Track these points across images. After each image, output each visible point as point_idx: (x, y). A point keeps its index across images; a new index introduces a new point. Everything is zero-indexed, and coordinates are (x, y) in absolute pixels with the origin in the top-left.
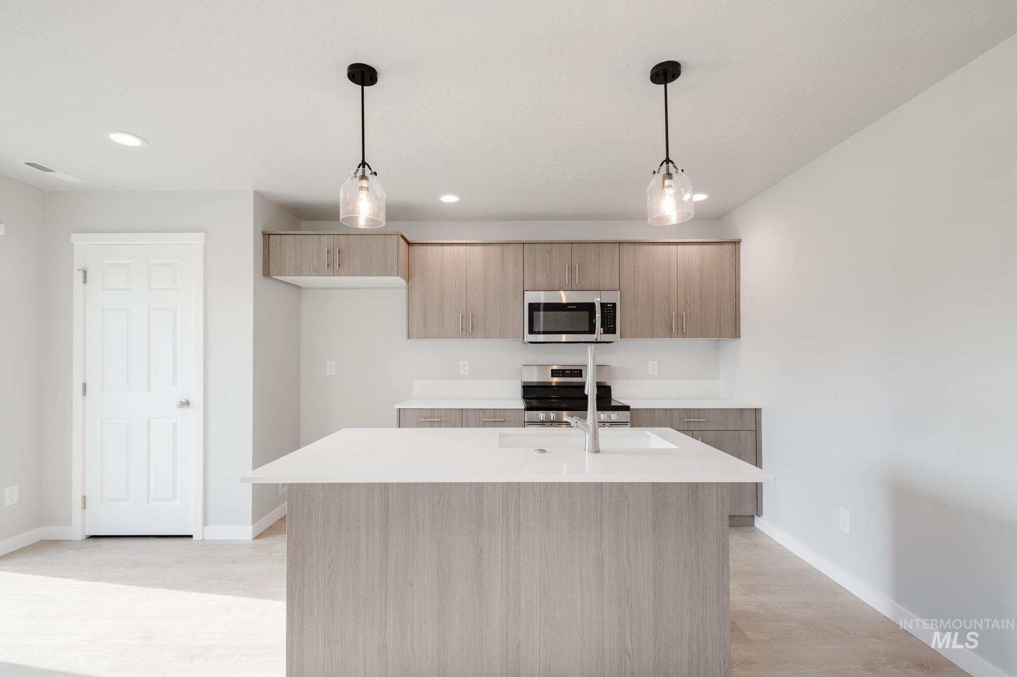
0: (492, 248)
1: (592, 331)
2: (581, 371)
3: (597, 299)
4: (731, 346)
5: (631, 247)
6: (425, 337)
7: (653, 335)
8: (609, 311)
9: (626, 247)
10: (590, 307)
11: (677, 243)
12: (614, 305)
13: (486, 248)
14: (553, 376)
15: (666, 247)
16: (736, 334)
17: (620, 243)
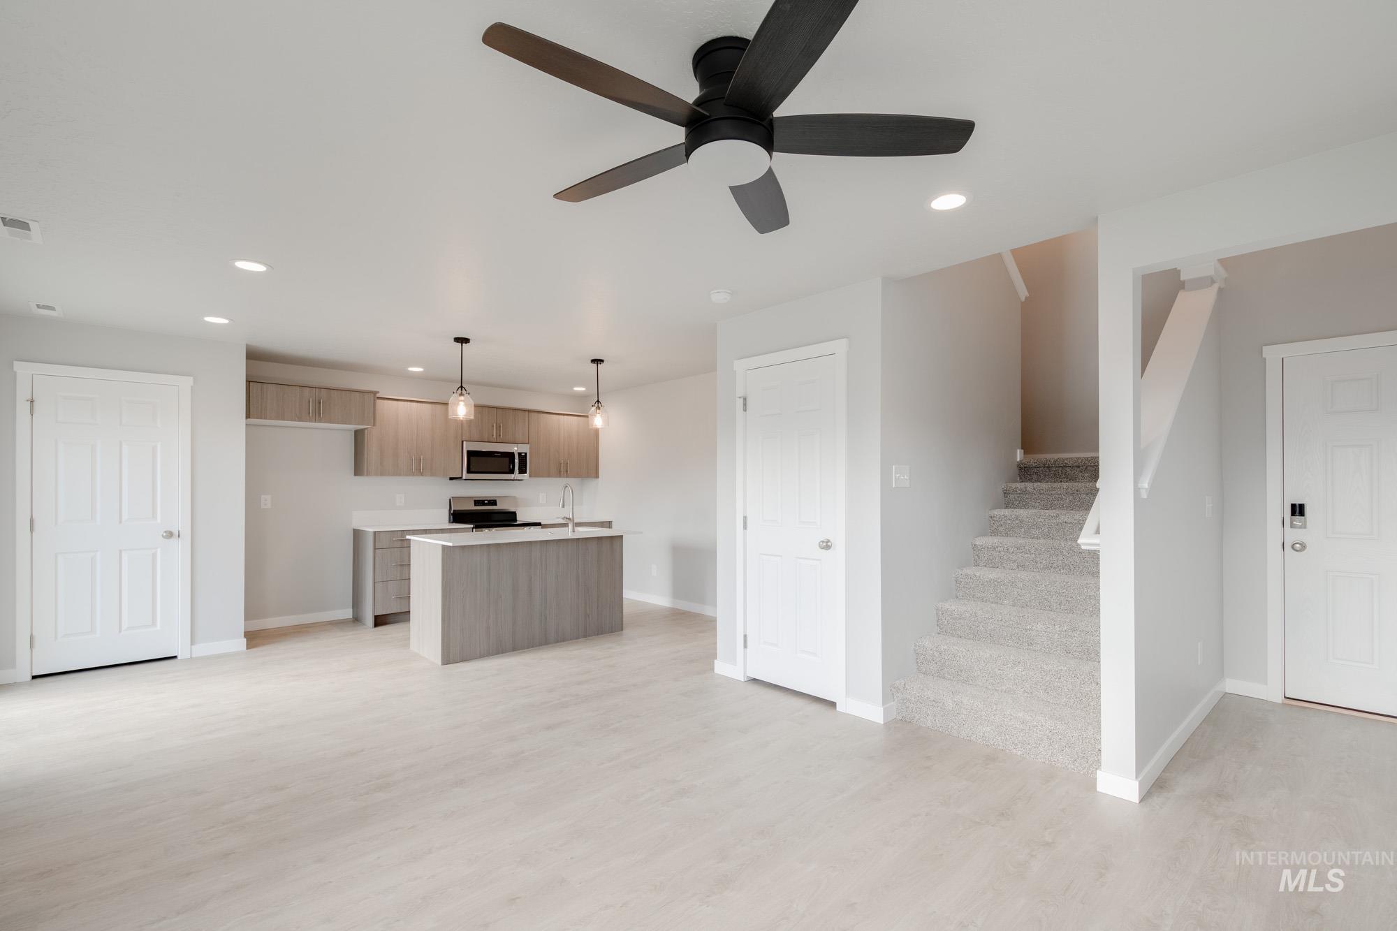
0: (438, 406)
1: (512, 472)
2: (496, 501)
3: (515, 449)
4: (592, 484)
5: (536, 414)
6: (382, 474)
7: (549, 475)
8: (523, 458)
9: (533, 414)
10: (511, 455)
11: (564, 415)
12: (526, 454)
13: (433, 405)
14: (475, 505)
15: (557, 416)
16: (597, 476)
17: (529, 411)
